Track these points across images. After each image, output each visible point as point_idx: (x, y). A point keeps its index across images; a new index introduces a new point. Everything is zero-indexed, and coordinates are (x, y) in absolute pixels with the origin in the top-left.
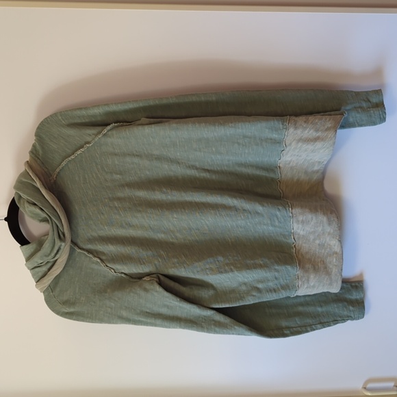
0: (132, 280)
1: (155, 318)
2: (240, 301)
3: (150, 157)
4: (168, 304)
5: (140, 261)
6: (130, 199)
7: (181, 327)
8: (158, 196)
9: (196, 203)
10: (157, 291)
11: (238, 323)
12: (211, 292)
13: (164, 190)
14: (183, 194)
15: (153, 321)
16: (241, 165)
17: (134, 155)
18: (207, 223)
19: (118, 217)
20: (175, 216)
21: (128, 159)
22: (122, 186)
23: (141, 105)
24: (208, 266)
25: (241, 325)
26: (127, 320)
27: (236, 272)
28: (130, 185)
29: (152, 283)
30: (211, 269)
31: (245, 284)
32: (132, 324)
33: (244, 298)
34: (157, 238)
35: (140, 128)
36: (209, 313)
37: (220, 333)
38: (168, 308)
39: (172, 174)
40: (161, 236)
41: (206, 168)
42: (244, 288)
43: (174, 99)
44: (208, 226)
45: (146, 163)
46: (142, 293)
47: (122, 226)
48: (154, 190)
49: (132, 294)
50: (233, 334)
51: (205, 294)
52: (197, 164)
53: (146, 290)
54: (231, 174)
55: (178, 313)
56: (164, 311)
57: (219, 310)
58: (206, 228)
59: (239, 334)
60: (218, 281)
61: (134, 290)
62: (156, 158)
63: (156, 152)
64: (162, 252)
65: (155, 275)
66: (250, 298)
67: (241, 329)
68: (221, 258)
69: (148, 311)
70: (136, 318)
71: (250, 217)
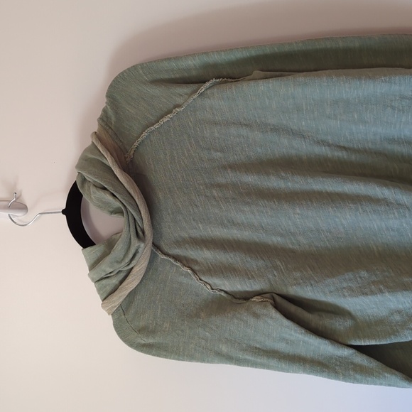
0: (234, 300)
1: (269, 357)
2: (393, 337)
3: (264, 127)
4: (287, 337)
5: (247, 274)
6: (234, 186)
7: (305, 372)
8: (274, 182)
9: (327, 193)
10: (271, 318)
11: (389, 369)
12: (349, 323)
13: (283, 174)
14: (310, 180)
15: (265, 360)
16: (392, 140)
17: (241, 125)
18: (344, 222)
19: (217, 211)
20: (298, 211)
21: (233, 130)
22: (225, 168)
23: (253, 53)
24: (345, 285)
25: (394, 371)
26: (229, 359)
27: (387, 294)
28: (234, 167)
29: (265, 306)
30: (350, 289)
31: (399, 312)
32: (235, 364)
33: (398, 332)
34: (270, 243)
35: (252, 83)
36: (347, 352)
37: (361, 383)
38: (287, 343)
39: (293, 152)
40: (276, 240)
41: (342, 144)
42: (397, 318)
43: (300, 45)
44: (344, 228)
45: (257, 135)
46: (252, 320)
47: (223, 225)
48: (268, 174)
49: (236, 321)
50: (381, 384)
51: (339, 325)
52: (330, 139)
53: (256, 316)
54: (378, 153)
55: (301, 351)
56: (281, 347)
57: (360, 349)
58: (342, 230)
59: (389, 385)
60: (358, 307)
61: (239, 316)
62: (271, 129)
63: (272, 121)
64: (279, 263)
65: (268, 295)
66: (406, 332)
67: (394, 377)
68: (364, 274)
69: (258, 346)
70: (241, 355)
71: (407, 215)
